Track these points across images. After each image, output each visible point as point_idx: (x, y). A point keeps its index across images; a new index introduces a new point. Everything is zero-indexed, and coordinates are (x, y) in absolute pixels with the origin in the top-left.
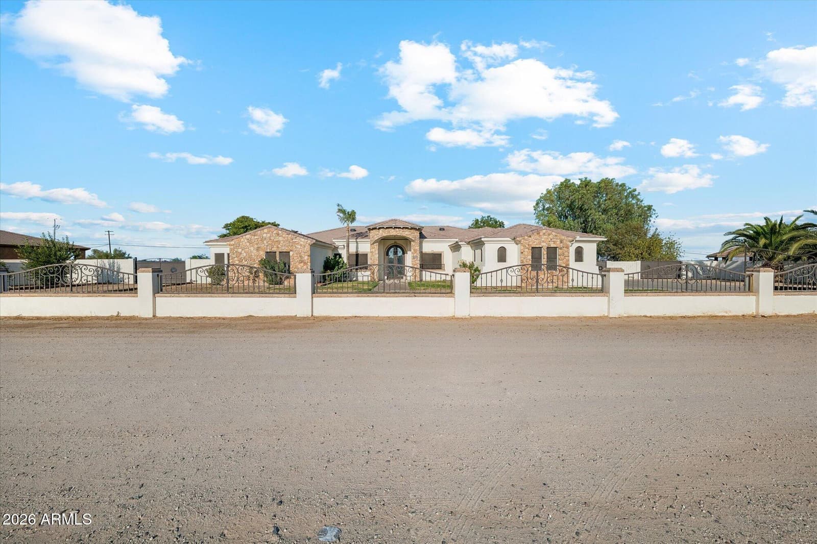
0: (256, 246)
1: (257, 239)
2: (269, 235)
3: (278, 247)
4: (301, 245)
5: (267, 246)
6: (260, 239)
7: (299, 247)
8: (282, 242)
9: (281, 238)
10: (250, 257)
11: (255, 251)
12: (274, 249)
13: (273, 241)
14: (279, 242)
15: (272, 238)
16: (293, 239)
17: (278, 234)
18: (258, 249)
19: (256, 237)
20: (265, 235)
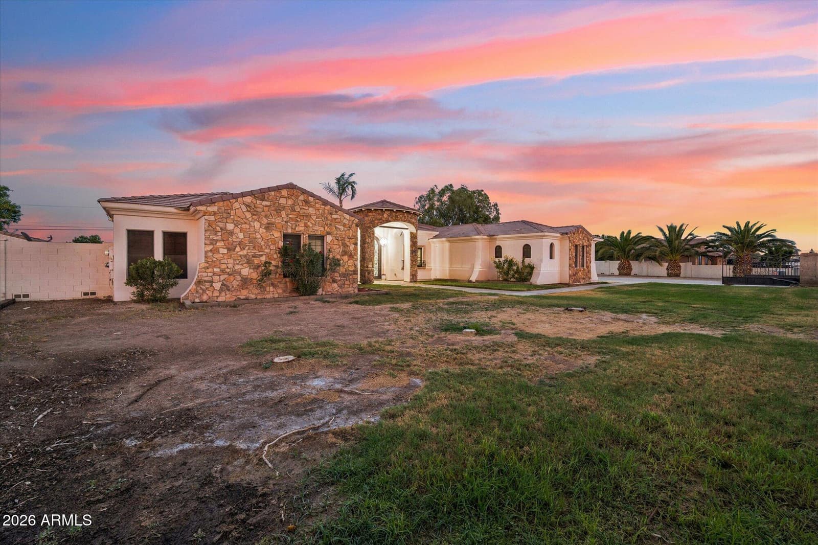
0: (265, 221)
1: (266, 206)
2: (290, 202)
3: (306, 226)
4: (344, 225)
5: (286, 222)
6: (273, 208)
7: (342, 228)
8: (314, 217)
9: (311, 210)
10: (253, 241)
11: (262, 230)
12: (300, 228)
13: (299, 214)
14: (308, 216)
15: (297, 209)
16: (331, 214)
17: (306, 202)
18: (268, 227)
19: (265, 203)
20: (283, 201)
